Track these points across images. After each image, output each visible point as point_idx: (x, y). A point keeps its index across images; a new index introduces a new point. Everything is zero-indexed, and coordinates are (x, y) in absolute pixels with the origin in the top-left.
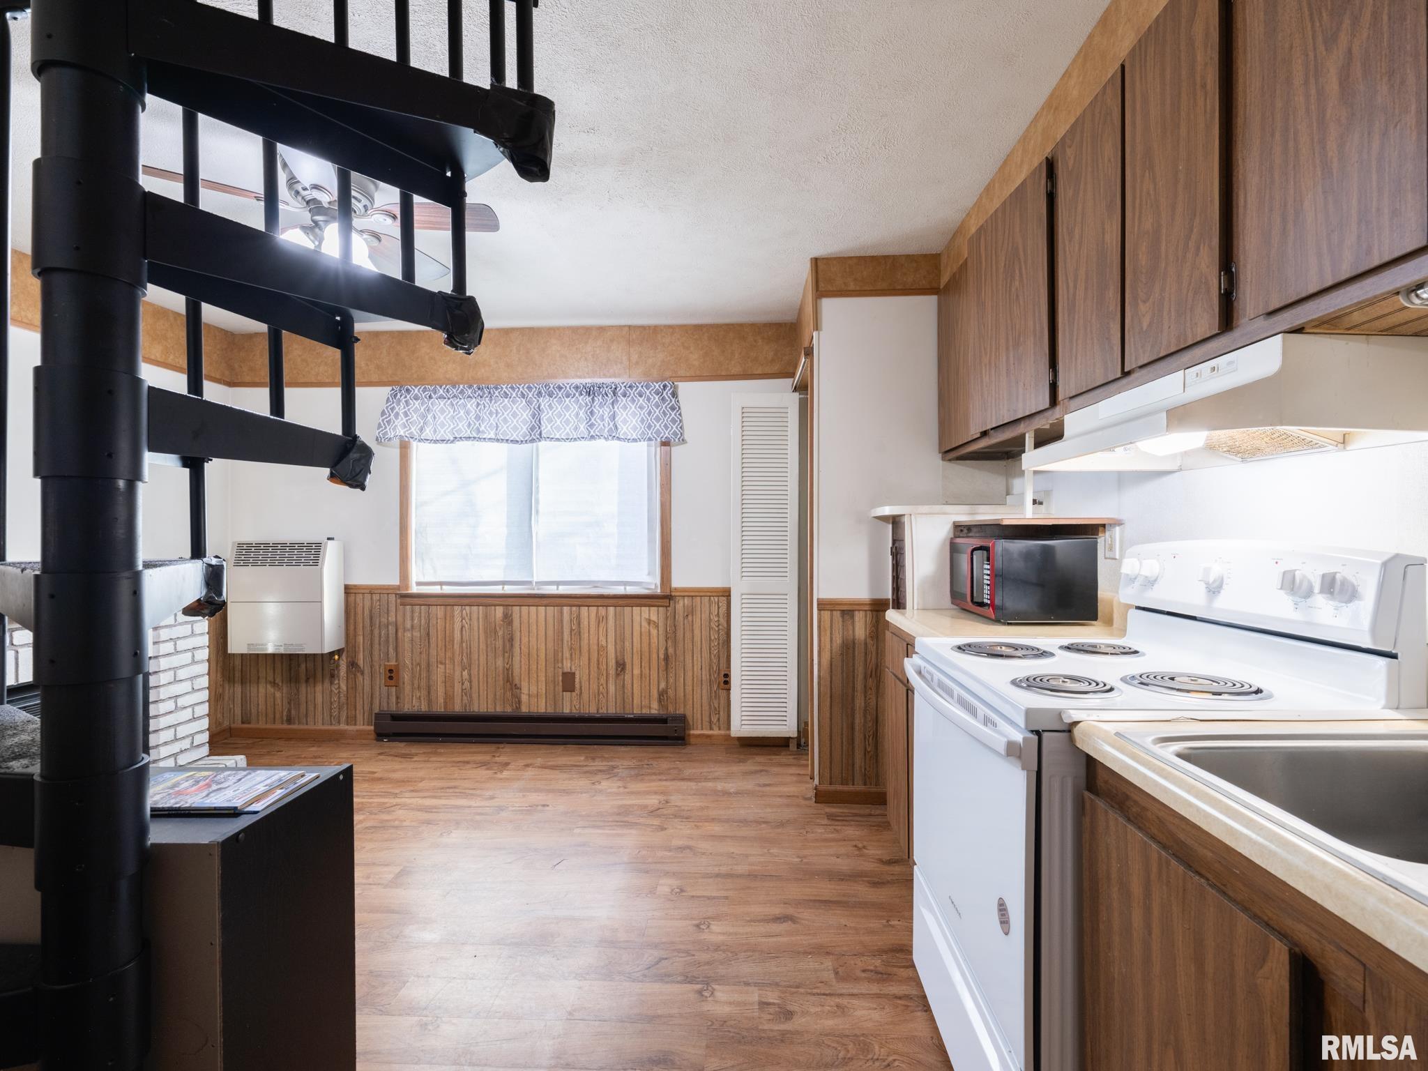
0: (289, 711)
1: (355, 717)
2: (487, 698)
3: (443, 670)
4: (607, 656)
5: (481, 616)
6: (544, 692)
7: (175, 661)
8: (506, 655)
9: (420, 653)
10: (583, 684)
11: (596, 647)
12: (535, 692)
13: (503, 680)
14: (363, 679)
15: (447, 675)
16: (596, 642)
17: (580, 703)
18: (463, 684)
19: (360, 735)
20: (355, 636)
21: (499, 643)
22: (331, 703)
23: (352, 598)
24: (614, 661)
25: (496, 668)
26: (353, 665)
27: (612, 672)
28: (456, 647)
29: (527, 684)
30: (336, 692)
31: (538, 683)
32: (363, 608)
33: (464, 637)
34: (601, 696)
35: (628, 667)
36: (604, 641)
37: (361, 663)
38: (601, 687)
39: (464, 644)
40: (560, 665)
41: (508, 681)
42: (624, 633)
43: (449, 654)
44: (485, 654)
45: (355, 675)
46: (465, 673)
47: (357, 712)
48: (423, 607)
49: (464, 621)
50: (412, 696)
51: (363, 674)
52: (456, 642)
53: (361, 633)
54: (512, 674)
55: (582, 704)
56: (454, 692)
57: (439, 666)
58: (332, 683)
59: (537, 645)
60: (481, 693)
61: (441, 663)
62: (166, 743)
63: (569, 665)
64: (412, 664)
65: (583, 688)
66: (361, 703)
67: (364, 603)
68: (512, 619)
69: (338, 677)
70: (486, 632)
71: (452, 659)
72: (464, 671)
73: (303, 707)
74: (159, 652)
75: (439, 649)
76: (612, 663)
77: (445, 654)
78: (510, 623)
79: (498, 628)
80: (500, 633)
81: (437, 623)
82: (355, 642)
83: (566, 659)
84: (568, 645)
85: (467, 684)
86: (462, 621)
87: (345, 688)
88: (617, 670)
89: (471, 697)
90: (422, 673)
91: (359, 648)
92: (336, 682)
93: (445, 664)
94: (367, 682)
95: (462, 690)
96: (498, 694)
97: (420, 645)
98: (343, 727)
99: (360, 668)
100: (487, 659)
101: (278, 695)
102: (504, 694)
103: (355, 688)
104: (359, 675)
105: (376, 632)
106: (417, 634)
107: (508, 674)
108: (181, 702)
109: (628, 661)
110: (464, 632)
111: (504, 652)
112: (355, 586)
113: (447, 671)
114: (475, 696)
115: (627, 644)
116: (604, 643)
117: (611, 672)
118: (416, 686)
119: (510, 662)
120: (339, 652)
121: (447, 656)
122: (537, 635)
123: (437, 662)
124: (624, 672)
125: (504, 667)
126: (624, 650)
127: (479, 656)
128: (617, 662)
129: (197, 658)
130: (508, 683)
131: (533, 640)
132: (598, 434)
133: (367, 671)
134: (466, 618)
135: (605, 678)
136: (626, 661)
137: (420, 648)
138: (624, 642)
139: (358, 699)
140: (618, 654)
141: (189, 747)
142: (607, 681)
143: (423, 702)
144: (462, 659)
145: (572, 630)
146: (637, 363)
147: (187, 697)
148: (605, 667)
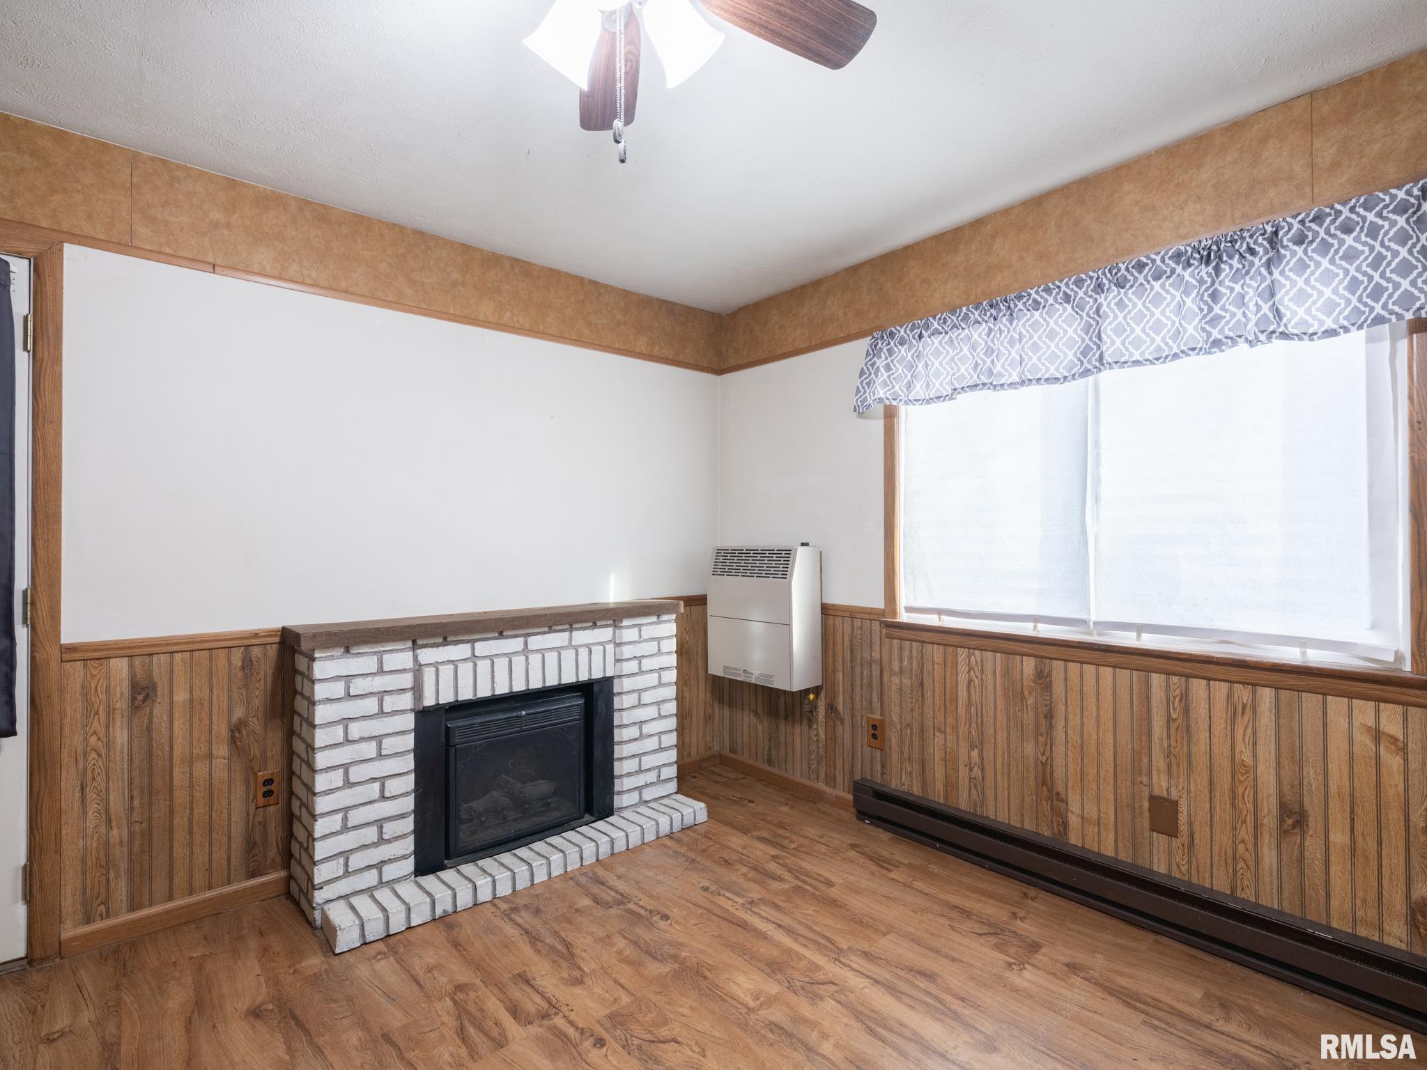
0: (770, 749)
1: (835, 777)
2: (1009, 801)
3: (941, 742)
4: (1255, 786)
5: (998, 668)
6: (1112, 820)
7: (640, 682)
8: (1041, 739)
9: (912, 710)
10: (1197, 827)
11: (1227, 763)
12: (1095, 817)
13: (1036, 778)
14: (843, 730)
15: (948, 750)
16: (1226, 751)
17: (1189, 863)
18: (971, 770)
19: (838, 803)
20: (834, 672)
21: (1029, 717)
22: (810, 752)
23: (830, 621)
24: (1274, 800)
25: (1023, 757)
26: (831, 708)
27: (1270, 821)
28: (961, 710)
29: (1078, 797)
30: (815, 739)
31: (1099, 801)
32: (843, 635)
33: (973, 697)
34: (1241, 865)
35: (1315, 821)
36: (1250, 754)
37: (840, 707)
38: (1241, 847)
39: (972, 708)
40: (1145, 780)
41: (1044, 783)
42: (1301, 747)
43: (950, 720)
44: (1005, 731)
45: (834, 722)
46: (975, 753)
47: (837, 771)
48: (914, 644)
49: (972, 672)
50: (902, 769)
51: (842, 723)
52: (960, 702)
53: (841, 669)
54: (1051, 774)
55: (1194, 867)
56: (957, 778)
57: (937, 734)
58: (810, 727)
59: (1098, 734)
60: (999, 793)
61: (940, 730)
62: (630, 774)
63: (1164, 784)
64: (901, 723)
65: (1196, 836)
66: (841, 761)
67: (843, 628)
68: (1051, 681)
69: (817, 720)
70: (1006, 696)
71: (955, 728)
72: (973, 750)
73: (783, 747)
74: (622, 671)
75: (936, 709)
76: (1270, 804)
77: (945, 718)
78: (1048, 687)
79: (1026, 693)
80: (1031, 701)
81: (934, 669)
82: (834, 680)
83: (1158, 771)
84: (1161, 745)
85: (976, 772)
86: (969, 671)
87: (824, 737)
88: (1282, 821)
89: (983, 793)
90: (914, 739)
91: (839, 688)
92: (815, 727)
93: (946, 734)
94: (847, 735)
95: (970, 778)
96: (1027, 800)
97: (912, 698)
98: (821, 786)
99: (840, 714)
100: (1008, 739)
101: (760, 727)
102: (1037, 802)
103: (834, 739)
104: (838, 722)
105: (858, 670)
106: (907, 681)
107: (1044, 772)
108: (647, 729)
109: (1313, 805)
110: (972, 690)
111: (1037, 734)
112: (834, 605)
113: (949, 745)
114: (990, 793)
115: (1312, 774)
116: (1249, 760)
117: (1266, 821)
118: (906, 755)
119: (1048, 753)
120: (817, 690)
121: (948, 723)
122: (1098, 715)
123: (934, 726)
124: (1303, 833)
125: (1037, 759)
126: (1301, 784)
127: (995, 731)
128: (1282, 806)
129: (664, 680)
130: (1045, 788)
131: (1090, 726)
132: (1231, 334)
133: (847, 720)
134: (976, 668)
135: (1251, 830)
136: (1307, 805)
137: (911, 703)
138: (1301, 768)
139: (837, 754)
140: (1286, 789)
141: (655, 780)
142: (1256, 839)
143: (915, 781)
144: (970, 732)
145: (1169, 720)
146: (1335, 165)
147: (654, 723)
148: (1250, 806)
